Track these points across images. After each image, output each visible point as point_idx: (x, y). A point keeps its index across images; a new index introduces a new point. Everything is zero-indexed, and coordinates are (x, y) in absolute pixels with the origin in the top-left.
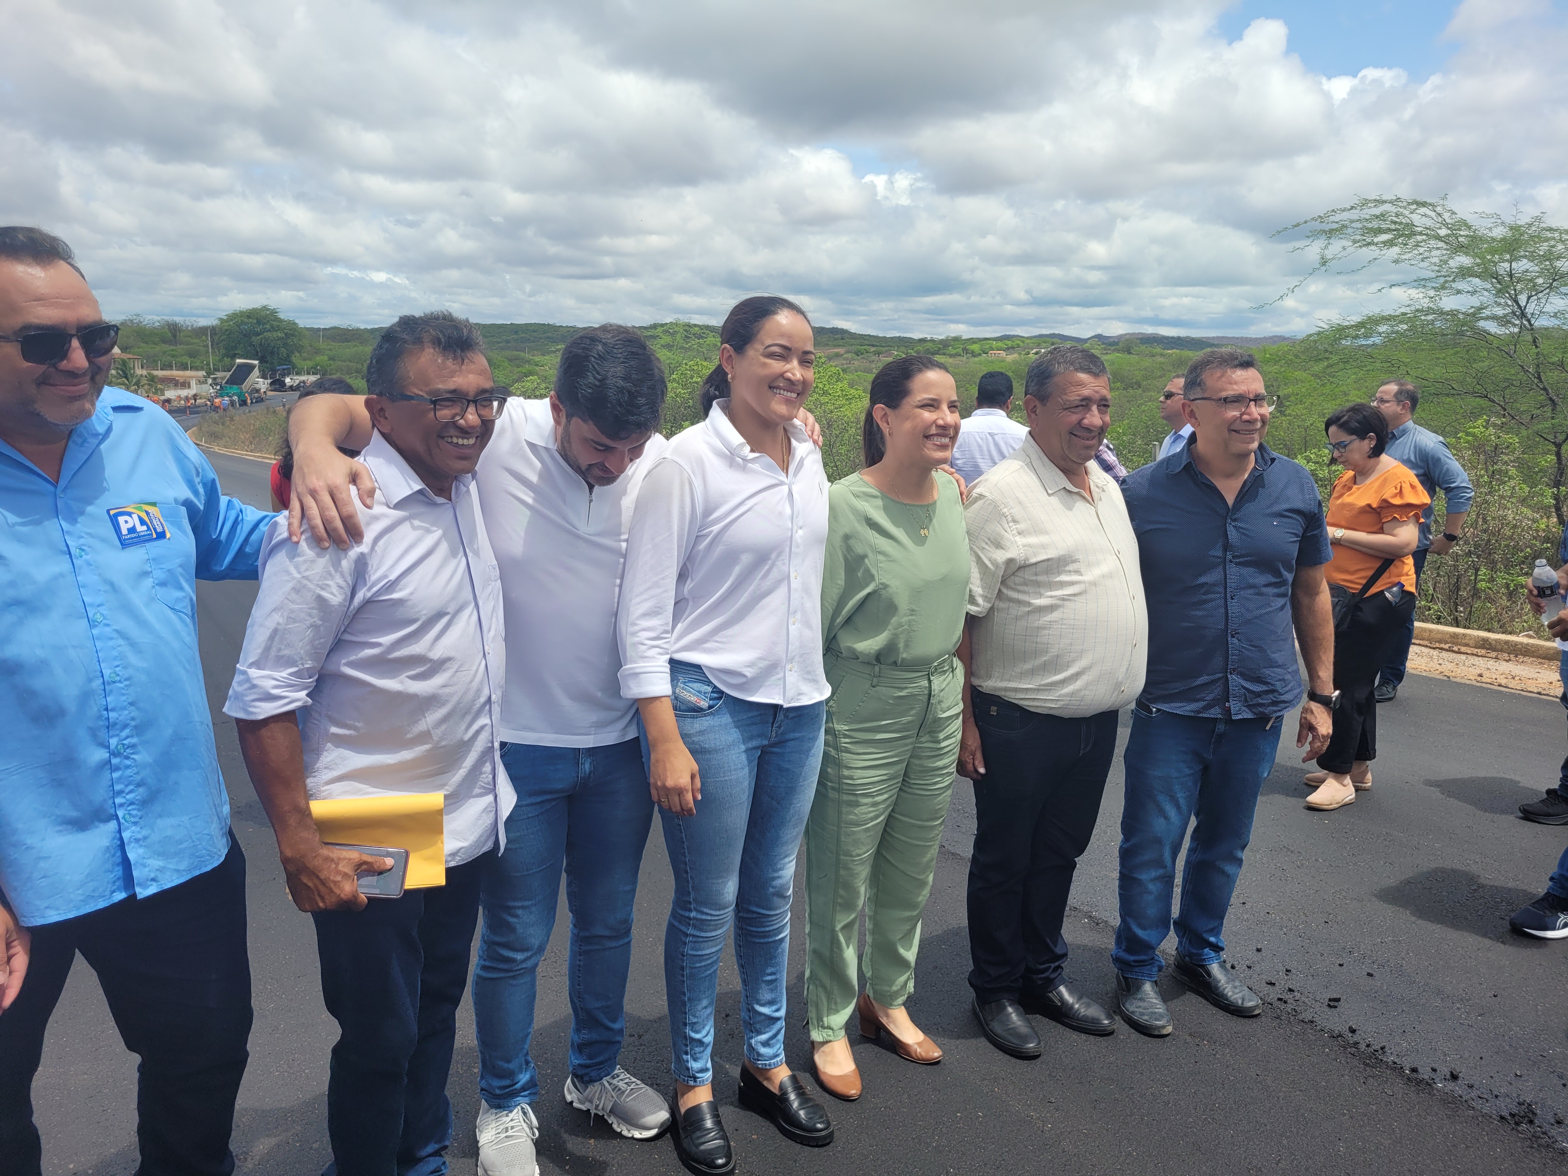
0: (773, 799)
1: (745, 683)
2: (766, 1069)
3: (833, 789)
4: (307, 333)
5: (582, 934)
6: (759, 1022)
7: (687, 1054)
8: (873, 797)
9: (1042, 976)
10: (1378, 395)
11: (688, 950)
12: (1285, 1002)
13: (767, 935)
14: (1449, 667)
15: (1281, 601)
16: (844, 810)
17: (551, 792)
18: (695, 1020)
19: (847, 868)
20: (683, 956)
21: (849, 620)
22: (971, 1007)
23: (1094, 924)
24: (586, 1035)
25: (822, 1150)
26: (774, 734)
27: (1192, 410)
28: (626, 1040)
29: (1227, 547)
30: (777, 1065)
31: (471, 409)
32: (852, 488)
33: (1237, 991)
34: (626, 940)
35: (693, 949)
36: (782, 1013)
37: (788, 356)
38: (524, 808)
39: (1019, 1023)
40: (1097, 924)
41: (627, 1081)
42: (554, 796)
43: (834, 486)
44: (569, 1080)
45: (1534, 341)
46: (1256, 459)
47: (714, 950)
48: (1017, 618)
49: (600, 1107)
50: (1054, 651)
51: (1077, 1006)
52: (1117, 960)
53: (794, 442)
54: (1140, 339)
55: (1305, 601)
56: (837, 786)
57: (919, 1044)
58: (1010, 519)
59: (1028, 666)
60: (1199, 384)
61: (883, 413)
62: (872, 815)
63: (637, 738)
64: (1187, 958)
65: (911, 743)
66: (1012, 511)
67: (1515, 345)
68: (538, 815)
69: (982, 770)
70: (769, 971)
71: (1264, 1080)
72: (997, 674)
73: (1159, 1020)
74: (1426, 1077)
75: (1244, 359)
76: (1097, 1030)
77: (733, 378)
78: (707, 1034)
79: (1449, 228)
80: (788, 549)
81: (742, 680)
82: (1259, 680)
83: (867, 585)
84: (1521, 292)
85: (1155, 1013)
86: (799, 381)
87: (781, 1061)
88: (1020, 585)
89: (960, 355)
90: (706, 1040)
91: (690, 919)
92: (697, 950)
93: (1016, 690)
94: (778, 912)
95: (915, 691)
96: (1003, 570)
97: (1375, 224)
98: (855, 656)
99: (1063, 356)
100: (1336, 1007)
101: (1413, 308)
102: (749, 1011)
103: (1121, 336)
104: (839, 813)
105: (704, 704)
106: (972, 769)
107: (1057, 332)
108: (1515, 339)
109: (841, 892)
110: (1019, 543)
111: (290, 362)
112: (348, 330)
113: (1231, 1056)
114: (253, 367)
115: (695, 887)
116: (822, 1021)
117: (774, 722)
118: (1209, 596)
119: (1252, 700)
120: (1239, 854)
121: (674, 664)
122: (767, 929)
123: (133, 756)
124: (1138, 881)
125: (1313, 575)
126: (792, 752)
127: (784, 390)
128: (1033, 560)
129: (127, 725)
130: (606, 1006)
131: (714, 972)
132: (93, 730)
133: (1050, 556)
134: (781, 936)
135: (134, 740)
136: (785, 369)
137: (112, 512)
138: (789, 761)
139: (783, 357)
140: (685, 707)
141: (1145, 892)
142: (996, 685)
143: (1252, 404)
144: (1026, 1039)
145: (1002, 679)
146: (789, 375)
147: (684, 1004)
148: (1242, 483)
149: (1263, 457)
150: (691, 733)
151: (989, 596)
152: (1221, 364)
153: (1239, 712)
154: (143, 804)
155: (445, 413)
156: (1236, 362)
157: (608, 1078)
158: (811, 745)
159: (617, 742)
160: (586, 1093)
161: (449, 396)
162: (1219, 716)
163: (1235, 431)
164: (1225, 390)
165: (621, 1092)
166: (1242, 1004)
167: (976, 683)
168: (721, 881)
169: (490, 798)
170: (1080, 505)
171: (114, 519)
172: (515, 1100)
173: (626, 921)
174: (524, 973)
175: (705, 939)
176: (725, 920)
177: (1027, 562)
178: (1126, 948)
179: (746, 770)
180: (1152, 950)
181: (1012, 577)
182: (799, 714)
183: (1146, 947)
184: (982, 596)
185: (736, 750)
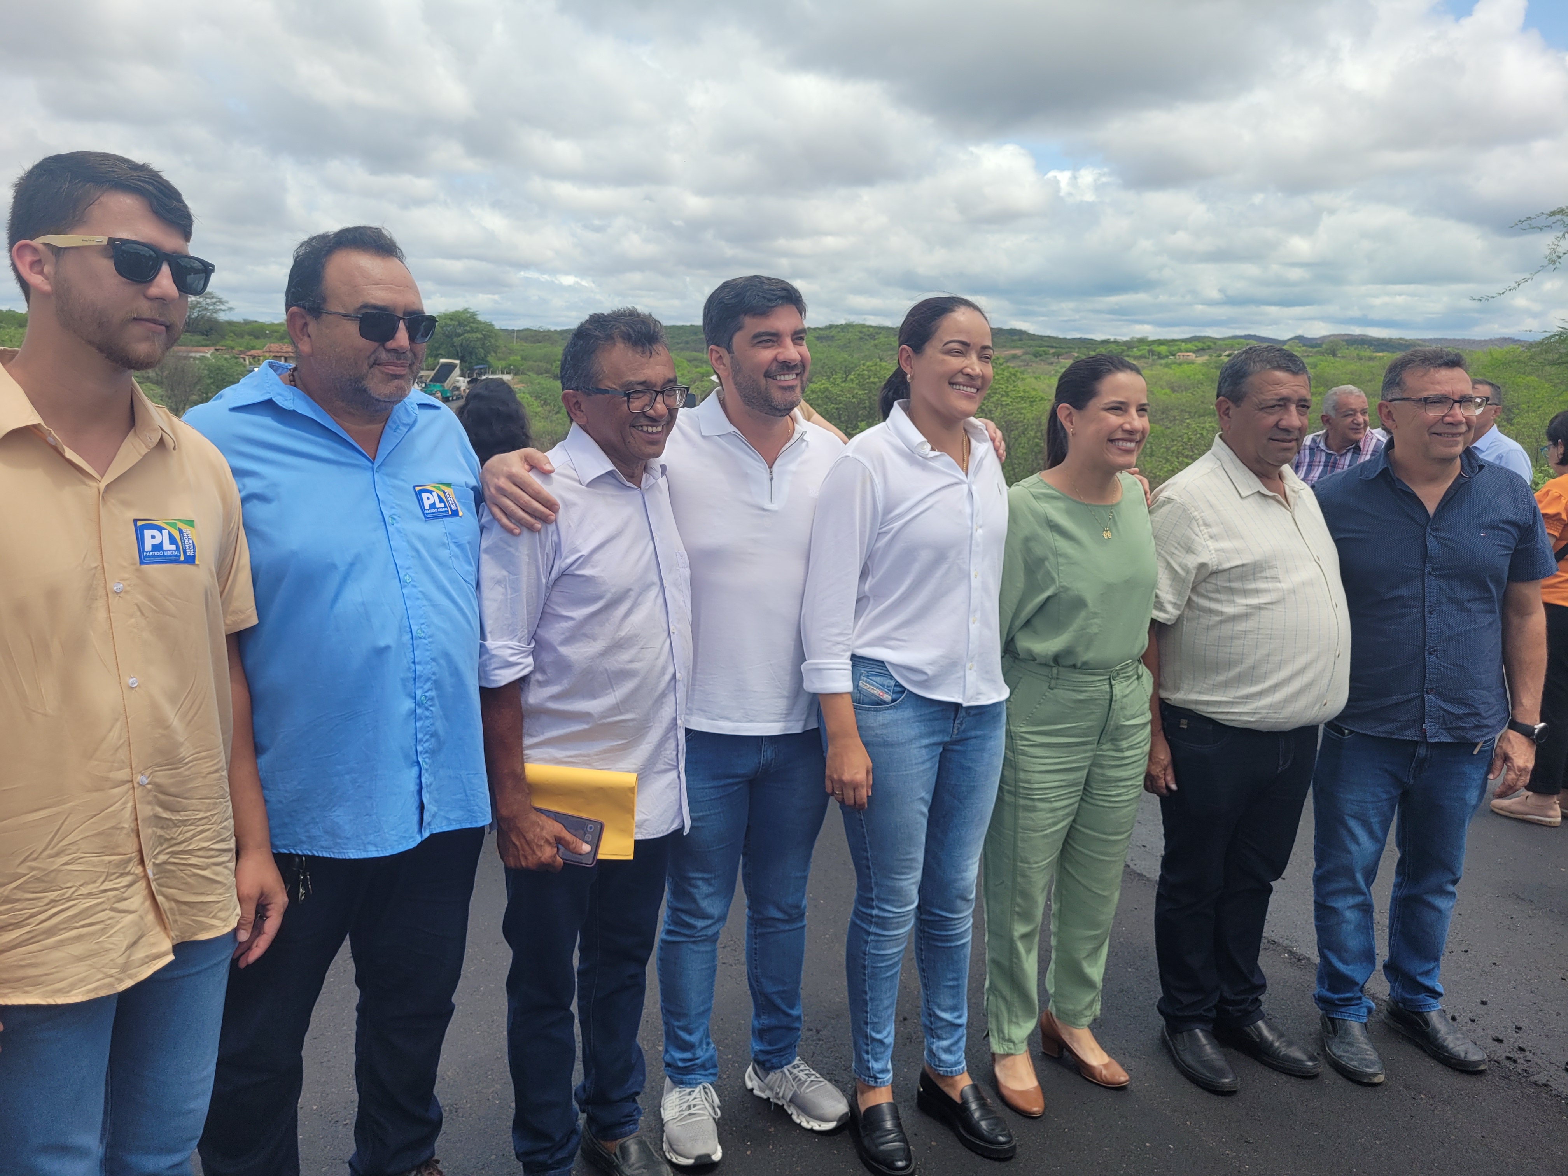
1: (926, 681)
2: (948, 1076)
3: (1009, 792)
4: (501, 333)
5: (756, 916)
6: (940, 1028)
7: (867, 1053)
8: (1051, 802)
9: (1239, 1008)
11: (870, 949)
12: (1515, 1062)
13: (949, 938)
15: (1488, 619)
16: (1021, 814)
17: (734, 777)
18: (876, 1020)
19: (1024, 876)
20: (865, 954)
21: (1028, 623)
23: (1296, 960)
24: (766, 1021)
25: (1003, 1164)
26: (956, 732)
27: (1389, 412)
29: (1425, 558)
30: (959, 1073)
31: (660, 398)
32: (1032, 490)
33: (1459, 1043)
34: (800, 925)
35: (875, 948)
36: (964, 1020)
37: (967, 351)
38: (707, 790)
39: (1214, 1056)
40: (1299, 960)
41: (807, 1072)
42: (737, 780)
43: (1013, 488)
44: (750, 1068)
46: (1463, 464)
47: (895, 950)
48: (1208, 628)
49: (781, 1095)
50: (1249, 662)
51: (1277, 1044)
52: (1320, 1000)
53: (974, 443)
54: (1346, 341)
55: (1515, 620)
56: (1013, 789)
57: (1106, 1066)
58: (1201, 522)
59: (1221, 678)
60: (1398, 384)
61: (1068, 412)
62: (1050, 821)
63: (818, 728)
64: (1400, 1004)
65: (1092, 750)
66: (1202, 514)
68: (720, 798)
69: (1174, 787)
70: (949, 976)
71: (1491, 1143)
72: (1186, 687)
73: (1370, 1067)
75: (1450, 358)
76: (1300, 1071)
77: (912, 377)
78: (888, 1034)
80: (968, 548)
81: (924, 677)
82: (1461, 702)
83: (1047, 588)
85: (1366, 1060)
86: (978, 376)
87: (963, 1068)
88: (1213, 592)
89: (1145, 357)
90: (887, 1041)
91: (871, 916)
92: (879, 949)
93: (1207, 703)
94: (961, 916)
95: (1095, 695)
96: (1194, 575)
98: (1032, 658)
99: (1259, 355)
102: (930, 1015)
103: (1325, 337)
104: (1016, 818)
105: (887, 697)
106: (1164, 784)
109: (1019, 900)
110: (1211, 548)
111: (487, 361)
112: (539, 332)
113: (1452, 1113)
114: (454, 366)
115: (876, 883)
116: (1003, 1033)
117: (954, 720)
118: (1405, 610)
119: (1451, 723)
120: (1450, 888)
121: (856, 659)
122: (950, 933)
123: (431, 708)
124: (1334, 911)
125: (1527, 592)
126: (974, 750)
127: (964, 386)
128: (1227, 565)
129: (429, 679)
130: (784, 992)
131: (896, 973)
132: (404, 681)
133: (1245, 562)
134: (963, 941)
135: (433, 693)
136: (964, 365)
137: (417, 489)
138: (971, 759)
139: (961, 353)
140: (866, 700)
141: (1343, 922)
142: (1184, 697)
143: (1457, 405)
144: (1221, 1073)
145: (1191, 691)
146: (968, 370)
147: (866, 1003)
148: (1445, 491)
149: (1470, 463)
150: (869, 727)
151: (1178, 602)
152: (1423, 363)
153: (1436, 734)
154: (433, 753)
155: (636, 405)
156: (1440, 361)
157: (789, 1067)
158: (993, 743)
159: (799, 731)
160: (767, 1081)
161: (639, 388)
162: (1416, 739)
163: (1437, 434)
164: (1426, 390)
165: (801, 1083)
166: (1465, 1057)
167: (1164, 695)
168: (903, 877)
169: (674, 774)
170: (1276, 510)
171: (418, 495)
172: (697, 1076)
173: (798, 907)
174: (704, 940)
175: (887, 938)
176: (906, 918)
177: (1220, 568)
178: (1329, 985)
179: (928, 765)
180: (1357, 988)
181: (1204, 584)
182: (981, 711)
183: (1349, 983)
184: (1170, 602)
185: (918, 744)
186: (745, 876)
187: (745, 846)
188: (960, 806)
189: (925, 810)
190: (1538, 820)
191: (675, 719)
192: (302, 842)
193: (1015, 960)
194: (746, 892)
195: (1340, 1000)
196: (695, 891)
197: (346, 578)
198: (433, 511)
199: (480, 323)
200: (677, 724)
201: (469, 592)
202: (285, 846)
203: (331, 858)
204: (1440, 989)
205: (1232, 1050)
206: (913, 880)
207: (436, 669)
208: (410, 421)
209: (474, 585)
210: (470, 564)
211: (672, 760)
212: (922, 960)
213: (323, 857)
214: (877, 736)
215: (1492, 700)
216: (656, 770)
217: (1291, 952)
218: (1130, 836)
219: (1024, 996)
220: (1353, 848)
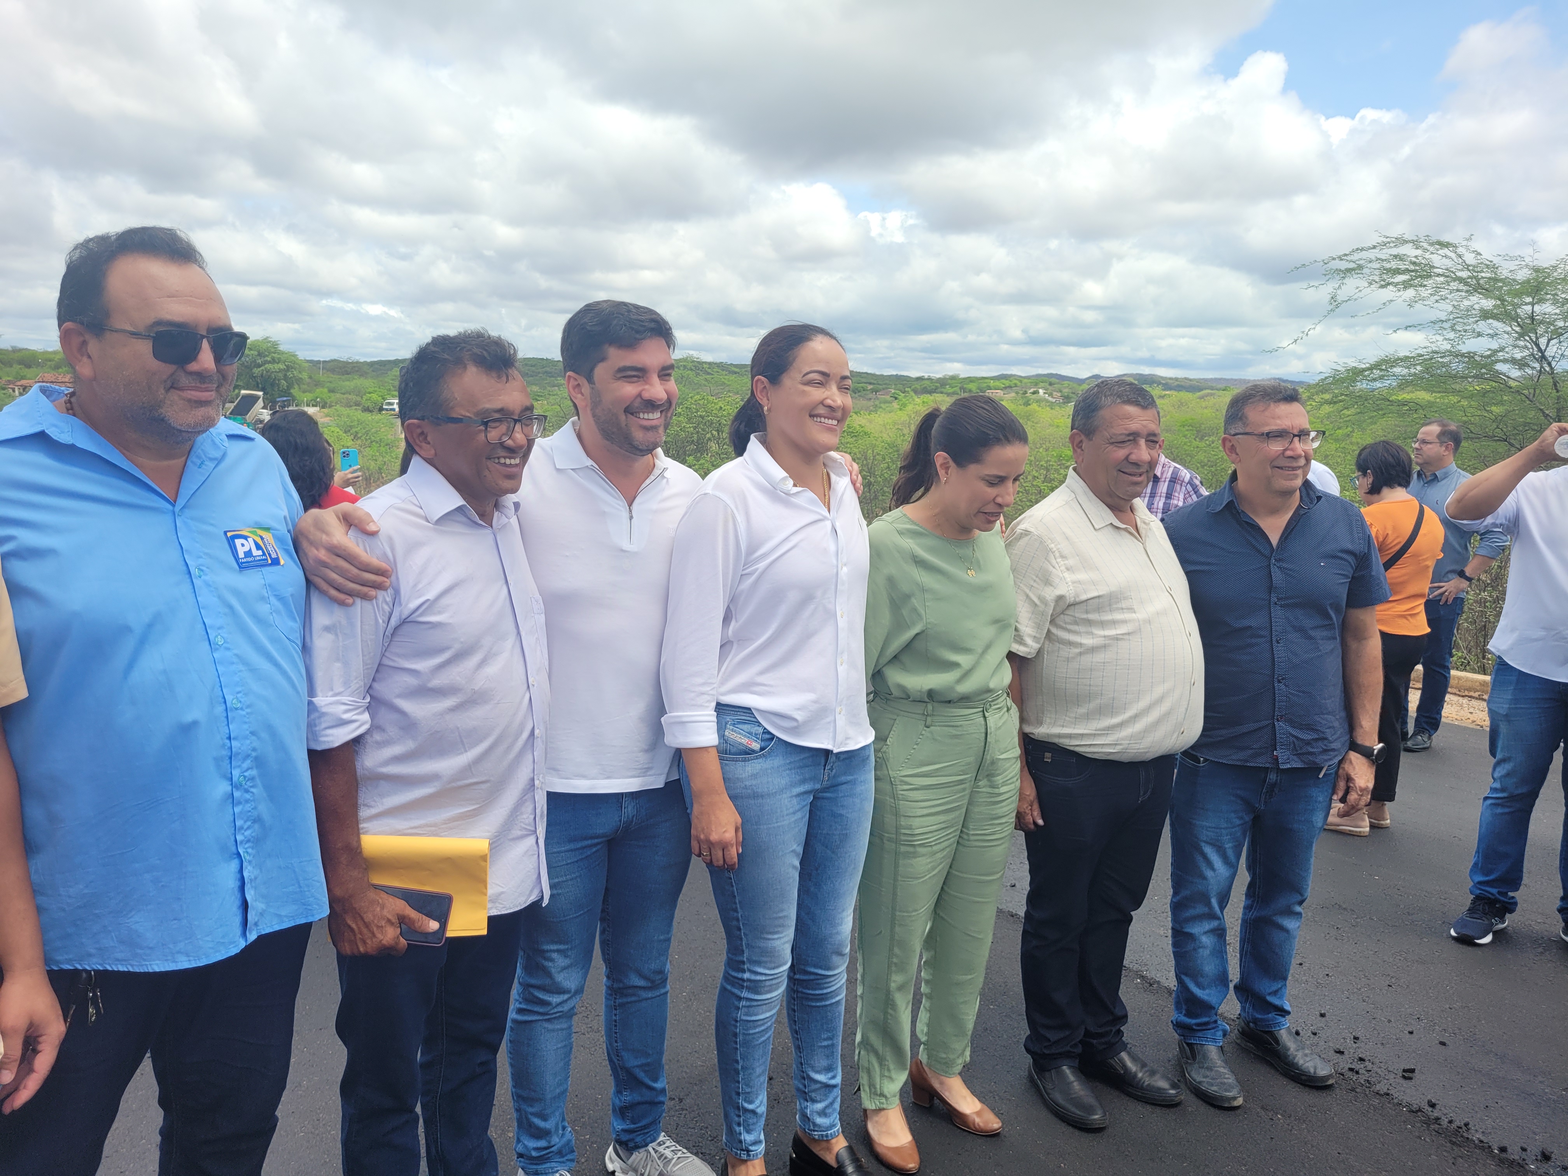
0: (827, 847)
1: (796, 728)
2: (823, 1140)
3: (890, 840)
4: (306, 365)
5: (615, 986)
6: (815, 1091)
7: (739, 1125)
8: (930, 847)
9: (1103, 1040)
10: (1419, 436)
11: (741, 1015)
12: (1357, 1073)
13: (824, 997)
14: (1481, 716)
15: (1330, 645)
16: (901, 862)
17: (592, 838)
18: (748, 1090)
19: (903, 925)
20: (737, 1021)
21: (895, 657)
22: (1027, 1073)
23: (1148, 985)
24: (628, 1097)
26: (826, 778)
27: (1233, 445)
28: (669, 1104)
29: (1271, 588)
30: (834, 1136)
31: (518, 427)
32: (894, 525)
33: (1308, 1059)
34: (663, 991)
35: (747, 1014)
36: (838, 1080)
37: (827, 382)
38: (563, 854)
39: (1082, 1093)
40: (1151, 985)
41: (673, 1148)
42: (596, 841)
44: (611, 1149)
45: (1555, 385)
46: (1301, 497)
47: (768, 1015)
48: (1068, 660)
51: (1140, 1075)
52: (1178, 1025)
53: (833, 477)
55: (1353, 645)
56: (893, 836)
57: (978, 1113)
58: (1057, 555)
59: (1082, 710)
60: (1241, 419)
62: (930, 865)
64: (1251, 1024)
65: (969, 789)
66: (1059, 546)
67: (1535, 389)
68: (577, 862)
69: (1041, 822)
70: (824, 1036)
71: (1347, 1159)
72: (1048, 720)
73: (1229, 1091)
74: (1517, 1157)
75: (1288, 393)
76: (1163, 1100)
77: (769, 410)
78: (760, 1104)
79: (1469, 270)
80: (833, 587)
81: (794, 724)
82: (1310, 728)
83: (914, 625)
84: (1542, 336)
85: (1224, 1084)
86: (839, 407)
87: (838, 1131)
88: (1071, 624)
90: (759, 1111)
91: (743, 980)
92: (751, 1015)
93: (1070, 736)
94: (835, 972)
95: (971, 729)
96: (1052, 608)
97: (1393, 265)
98: (906, 697)
99: (1110, 389)
100: (1411, 1078)
101: (1430, 350)
102: (803, 1078)
104: (897, 866)
105: (756, 746)
106: (1031, 820)
107: (1054, 372)
108: (1534, 384)
109: (896, 950)
110: (1068, 580)
111: (290, 395)
112: (348, 363)
113: (1309, 1131)
114: (257, 398)
115: (748, 945)
116: (875, 1088)
117: (825, 766)
118: (1254, 641)
119: (1301, 748)
120: (1298, 909)
121: (721, 708)
122: (825, 991)
123: (252, 790)
124: (1191, 937)
125: (1361, 618)
126: (845, 796)
127: (825, 418)
128: (1084, 597)
129: (248, 756)
130: (648, 1064)
131: (769, 1037)
132: (217, 760)
133: (1101, 593)
134: (837, 999)
135: (254, 772)
136: (824, 396)
137: (229, 534)
138: (842, 806)
139: (821, 384)
140: (733, 750)
141: (1199, 947)
142: (1048, 731)
143: (1296, 439)
144: (1090, 1110)
145: (1054, 724)
146: (829, 402)
147: (737, 1072)
148: (1286, 522)
149: (1308, 494)
150: (738, 778)
151: (1038, 635)
152: (1263, 398)
153: (1288, 760)
154: (256, 841)
155: (494, 435)
156: (1280, 396)
157: (654, 1144)
158: (863, 788)
159: (660, 785)
160: (630, 1161)
161: (497, 416)
162: (1267, 765)
163: (1278, 467)
164: (1268, 425)
165: (667, 1161)
166: (1315, 1073)
167: (1028, 729)
168: (776, 936)
169: (531, 840)
170: (1128, 543)
171: (231, 541)
172: (553, 1164)
173: (661, 972)
174: (560, 1017)
175: (759, 1003)
176: (779, 980)
177: (1077, 600)
178: (1186, 1010)
179: (799, 815)
180: (1213, 1012)
181: (1062, 616)
182: (850, 755)
183: (1207, 1008)
184: (1030, 636)
185: (788, 794)
186: (603, 943)
187: (603, 911)
188: (833, 856)
189: (797, 863)
190: (1350, 831)
191: (533, 780)
192: (90, 955)
193: (890, 1011)
194: (605, 961)
195: (1198, 1025)
196: (549, 964)
197: (142, 642)
198: (249, 559)
199: (283, 353)
200: (534, 785)
201: (294, 652)
202: (69, 961)
203: (129, 972)
204: (1287, 1007)
205: (1098, 1084)
206: (786, 939)
207: (256, 744)
208: (217, 454)
209: (299, 642)
210: (294, 619)
211: (529, 825)
212: (795, 1021)
213: (119, 971)
214: (746, 787)
215: (1336, 724)
216: (511, 837)
217: (1143, 977)
218: (1002, 877)
219: (897, 1049)
220: (1209, 873)
